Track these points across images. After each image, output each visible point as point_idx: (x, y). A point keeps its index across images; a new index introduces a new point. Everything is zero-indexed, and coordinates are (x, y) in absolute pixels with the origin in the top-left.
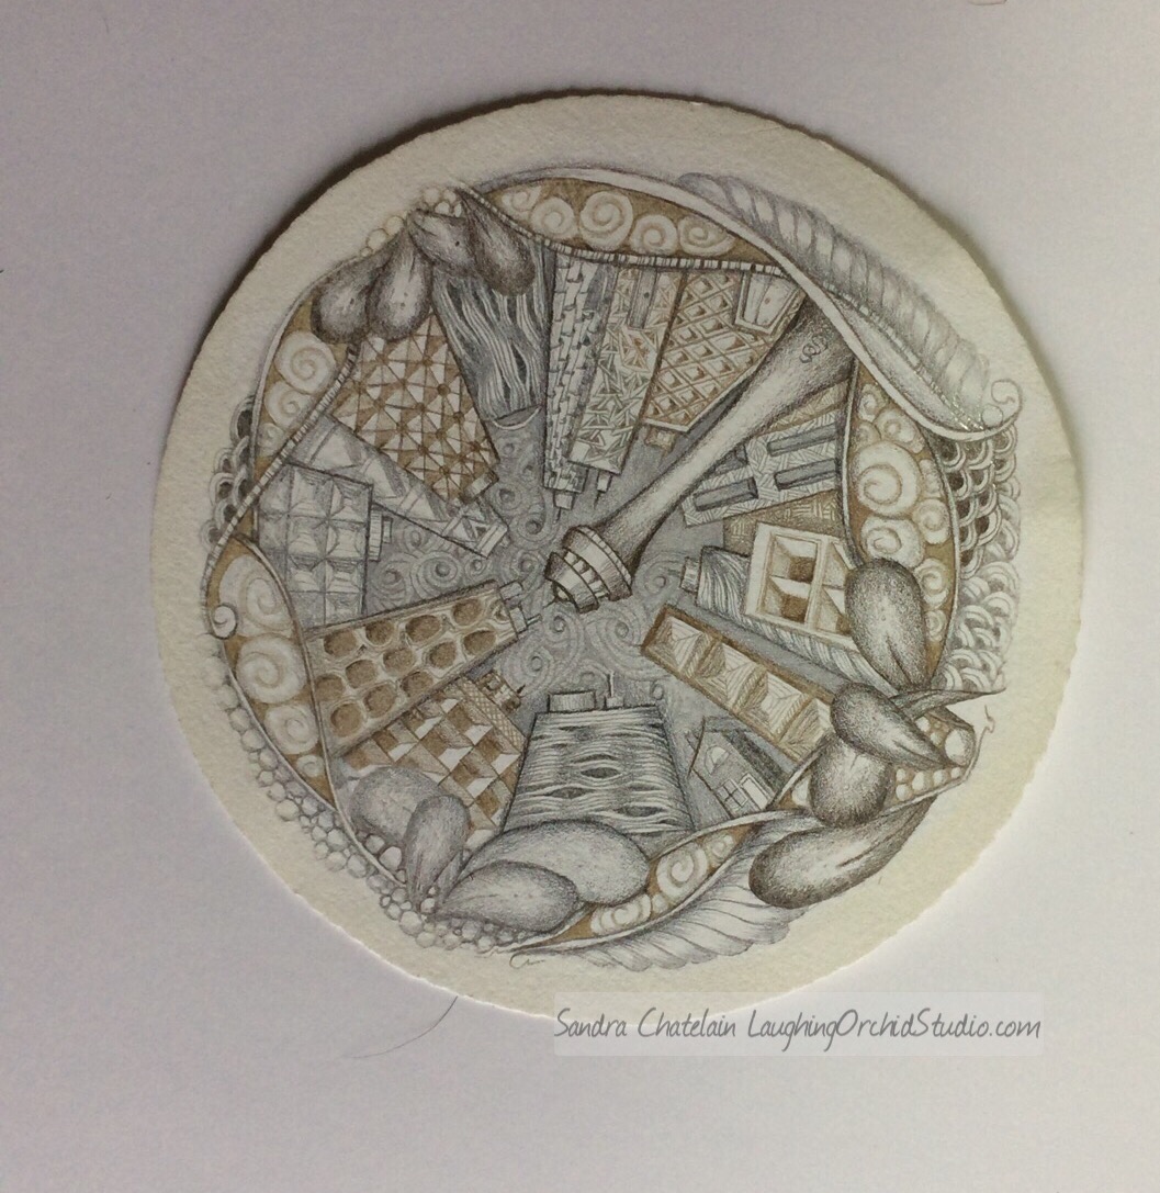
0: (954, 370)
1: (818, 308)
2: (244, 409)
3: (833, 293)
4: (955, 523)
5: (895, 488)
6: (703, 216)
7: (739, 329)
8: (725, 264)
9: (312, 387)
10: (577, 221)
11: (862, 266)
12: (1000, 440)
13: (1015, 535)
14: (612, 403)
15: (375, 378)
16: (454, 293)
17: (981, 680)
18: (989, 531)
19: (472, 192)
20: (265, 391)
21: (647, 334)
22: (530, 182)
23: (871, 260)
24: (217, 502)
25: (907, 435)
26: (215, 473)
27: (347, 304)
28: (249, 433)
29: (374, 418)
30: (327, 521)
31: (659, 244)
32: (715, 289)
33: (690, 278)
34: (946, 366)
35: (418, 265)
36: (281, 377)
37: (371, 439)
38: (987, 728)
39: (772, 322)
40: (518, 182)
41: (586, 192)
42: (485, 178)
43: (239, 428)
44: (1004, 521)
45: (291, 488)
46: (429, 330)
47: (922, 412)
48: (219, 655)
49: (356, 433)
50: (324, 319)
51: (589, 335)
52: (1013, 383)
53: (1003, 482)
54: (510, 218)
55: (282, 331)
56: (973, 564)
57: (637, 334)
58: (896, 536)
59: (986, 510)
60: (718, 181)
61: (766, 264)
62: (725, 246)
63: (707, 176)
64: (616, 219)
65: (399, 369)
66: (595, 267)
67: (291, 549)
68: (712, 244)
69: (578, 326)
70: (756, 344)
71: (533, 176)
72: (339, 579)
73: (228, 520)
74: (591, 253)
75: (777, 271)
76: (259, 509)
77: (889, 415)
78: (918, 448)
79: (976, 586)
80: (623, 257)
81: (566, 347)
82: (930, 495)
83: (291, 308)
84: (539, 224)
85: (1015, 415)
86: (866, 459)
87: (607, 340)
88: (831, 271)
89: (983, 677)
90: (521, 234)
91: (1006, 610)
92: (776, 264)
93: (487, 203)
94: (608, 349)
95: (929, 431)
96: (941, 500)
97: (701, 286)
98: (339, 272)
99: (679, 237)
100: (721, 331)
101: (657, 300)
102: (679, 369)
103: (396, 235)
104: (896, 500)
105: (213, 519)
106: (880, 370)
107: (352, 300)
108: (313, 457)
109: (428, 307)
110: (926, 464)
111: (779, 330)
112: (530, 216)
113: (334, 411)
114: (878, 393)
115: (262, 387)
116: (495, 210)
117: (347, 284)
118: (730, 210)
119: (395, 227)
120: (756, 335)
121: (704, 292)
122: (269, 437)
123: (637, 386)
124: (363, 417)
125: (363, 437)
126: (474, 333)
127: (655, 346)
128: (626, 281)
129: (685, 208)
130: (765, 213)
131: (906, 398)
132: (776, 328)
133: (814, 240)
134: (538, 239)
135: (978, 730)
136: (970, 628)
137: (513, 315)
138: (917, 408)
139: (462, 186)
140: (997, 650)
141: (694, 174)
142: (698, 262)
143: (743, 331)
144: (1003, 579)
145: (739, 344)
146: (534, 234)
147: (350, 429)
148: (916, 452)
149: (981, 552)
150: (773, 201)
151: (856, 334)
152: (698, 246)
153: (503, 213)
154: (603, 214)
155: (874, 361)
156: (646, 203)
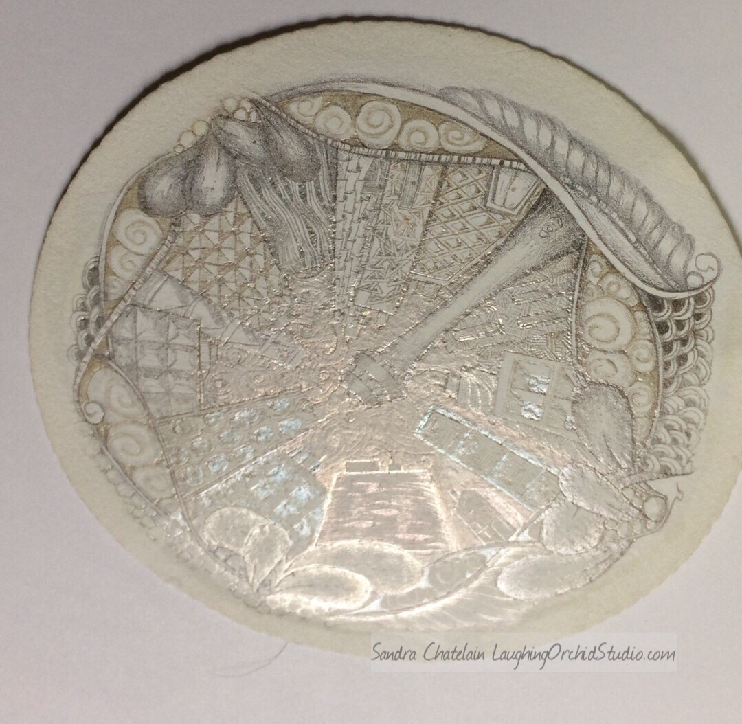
0: (666, 246)
1: (555, 195)
2: (92, 266)
3: (568, 185)
4: (661, 358)
5: (613, 332)
6: (460, 122)
7: (489, 210)
8: (478, 160)
9: (145, 249)
10: (354, 125)
11: (593, 163)
12: (699, 299)
13: (708, 368)
14: (386, 264)
15: (195, 244)
16: (254, 180)
17: (675, 466)
18: (687, 364)
19: (264, 101)
20: (107, 253)
21: (415, 213)
22: (313, 94)
23: (600, 159)
24: (78, 332)
25: (625, 292)
26: (74, 312)
27: (166, 189)
28: (98, 284)
29: (197, 271)
30: (167, 345)
31: (423, 143)
32: (470, 179)
33: (449, 170)
34: (659, 242)
35: (223, 159)
36: (118, 243)
37: (195, 287)
38: (677, 497)
39: (517, 206)
40: (302, 94)
41: (360, 101)
42: (275, 90)
43: (89, 280)
44: (700, 358)
45: (135, 322)
46: (236, 209)
47: (638, 276)
48: (94, 435)
49: (184, 284)
50: (148, 199)
51: (367, 212)
52: (714, 256)
53: (701, 329)
54: (298, 122)
55: (115, 208)
56: (673, 387)
57: (406, 212)
58: (614, 364)
59: (686, 349)
60: (472, 94)
61: (512, 160)
62: (479, 145)
63: (464, 90)
64: (387, 123)
65: (214, 237)
66: (370, 161)
67: (140, 364)
68: (467, 144)
69: (357, 206)
70: (504, 222)
71: (315, 89)
72: (180, 384)
73: (89, 344)
74: (366, 150)
75: (522, 167)
76: (112, 337)
77: (611, 278)
78: (634, 302)
79: (674, 402)
80: (394, 153)
81: (349, 221)
82: (642, 337)
83: (121, 191)
84: (322, 127)
85: (713, 281)
86: (592, 309)
87: (382, 216)
88: (567, 167)
89: (676, 464)
90: (307, 134)
91: (696, 420)
92: (521, 160)
93: (277, 110)
94: (383, 223)
95: (643, 290)
96: (650, 341)
97: (459, 177)
98: (158, 165)
99: (439, 137)
100: (475, 211)
101: (422, 187)
102: (441, 239)
103: (203, 137)
104: (615, 339)
105: (77, 344)
106: (605, 244)
107: (171, 185)
108: (151, 301)
109: (233, 191)
110: (640, 315)
111: (523, 212)
112: (314, 120)
113: (165, 267)
114: (603, 261)
115: (104, 250)
116: (285, 116)
117: (165, 173)
118: (483, 116)
119: (201, 130)
120: (504, 215)
121: (461, 181)
122: (114, 287)
123: (407, 251)
124: (187, 272)
125: (189, 286)
126: (273, 211)
127: (421, 221)
128: (397, 172)
129: (444, 115)
130: (512, 119)
131: (626, 266)
132: (521, 210)
133: (553, 143)
134: (322, 139)
135: (671, 499)
136: (668, 430)
137: (304, 196)
138: (634, 274)
139: (256, 96)
140: (688, 446)
141: (452, 88)
142: (456, 158)
143: (493, 212)
144: (696, 399)
145: (490, 222)
146: (318, 135)
147: (178, 280)
148: (632, 305)
149: (680, 379)
150: (519, 110)
151: (586, 217)
152: (456, 145)
153: (291, 118)
154: (376, 118)
155: (601, 238)
156: (411, 111)
